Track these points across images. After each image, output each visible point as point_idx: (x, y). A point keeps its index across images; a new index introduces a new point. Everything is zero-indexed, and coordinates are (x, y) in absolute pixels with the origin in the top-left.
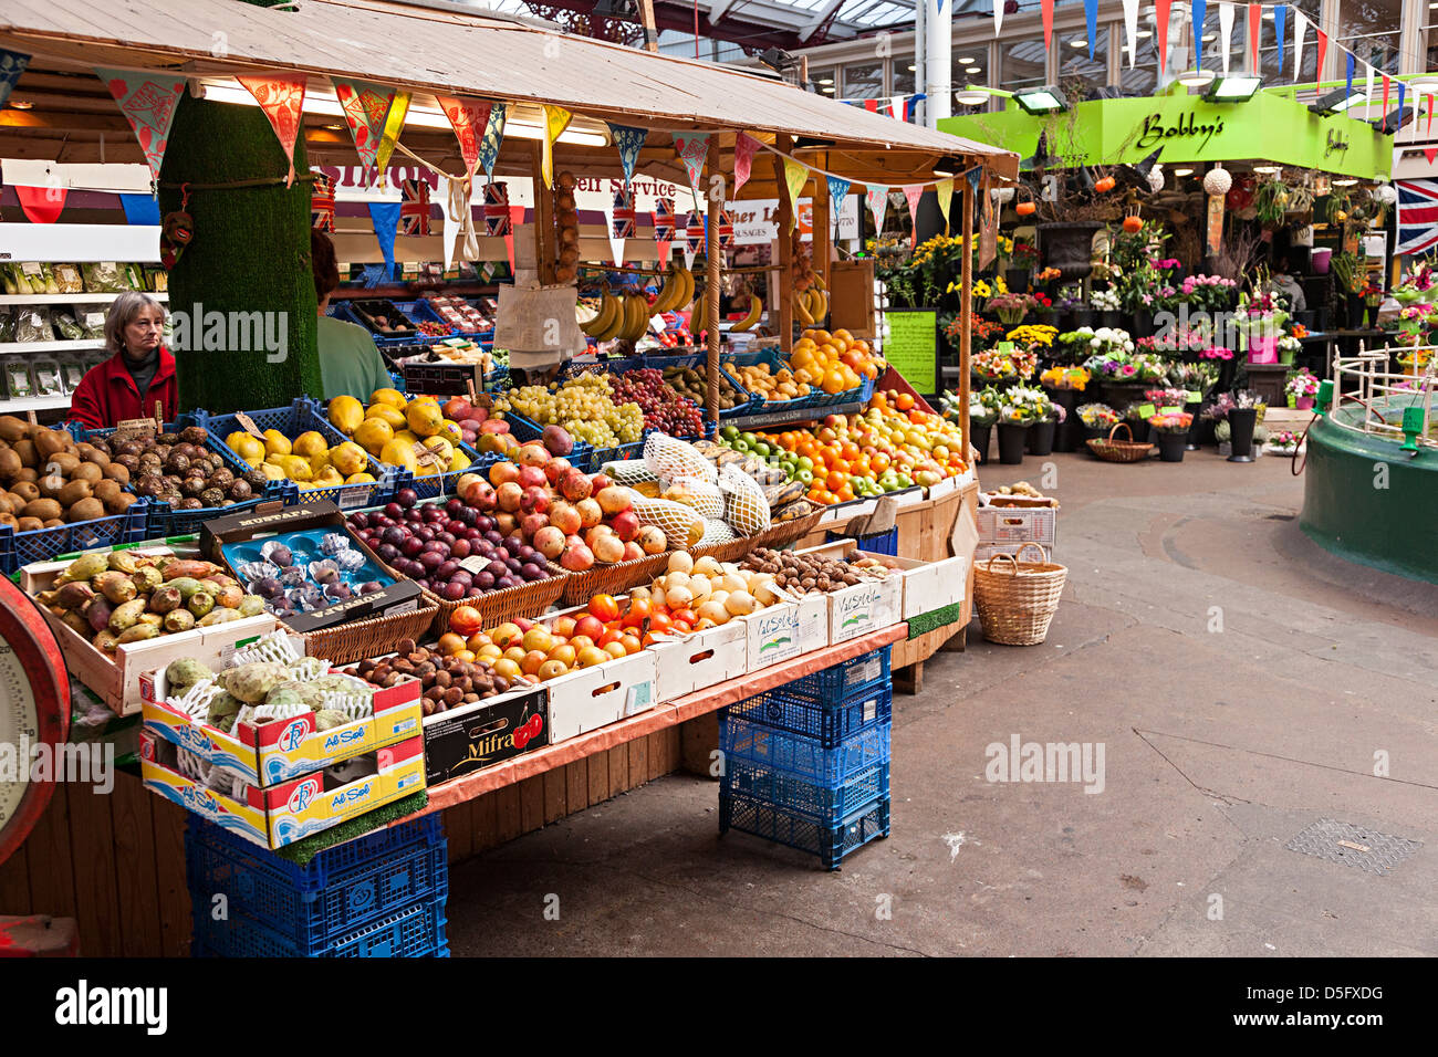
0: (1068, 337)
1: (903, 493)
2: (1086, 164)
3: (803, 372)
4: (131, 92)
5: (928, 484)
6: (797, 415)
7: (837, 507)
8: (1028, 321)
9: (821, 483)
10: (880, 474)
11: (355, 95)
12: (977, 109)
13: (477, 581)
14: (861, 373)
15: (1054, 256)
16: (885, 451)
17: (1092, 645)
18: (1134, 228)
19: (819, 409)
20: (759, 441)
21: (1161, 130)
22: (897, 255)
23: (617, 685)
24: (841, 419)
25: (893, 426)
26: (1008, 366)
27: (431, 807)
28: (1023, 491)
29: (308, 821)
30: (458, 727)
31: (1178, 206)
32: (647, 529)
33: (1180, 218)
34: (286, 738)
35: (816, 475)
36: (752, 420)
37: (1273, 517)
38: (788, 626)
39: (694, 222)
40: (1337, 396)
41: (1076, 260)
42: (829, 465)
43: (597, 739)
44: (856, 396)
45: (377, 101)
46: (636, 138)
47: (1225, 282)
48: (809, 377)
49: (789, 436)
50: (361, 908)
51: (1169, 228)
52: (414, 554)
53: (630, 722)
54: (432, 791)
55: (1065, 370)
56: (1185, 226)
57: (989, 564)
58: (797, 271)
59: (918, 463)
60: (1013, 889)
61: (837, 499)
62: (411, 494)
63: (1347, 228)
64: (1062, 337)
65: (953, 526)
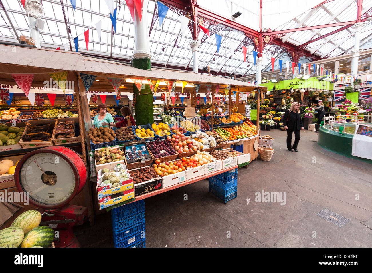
0: (278, 113)
1: (245, 138)
2: (281, 89)
3: (231, 119)
4: (113, 81)
5: (250, 137)
6: (230, 125)
7: (233, 140)
8: (271, 111)
9: (231, 136)
10: (242, 135)
11: (151, 80)
12: (265, 83)
13: (162, 155)
14: (241, 119)
15: (276, 102)
16: (243, 131)
17: (278, 162)
18: (288, 98)
19: (233, 125)
20: (223, 129)
21: (293, 84)
22: (252, 102)
23: (177, 178)
24: (237, 126)
25: (246, 127)
26: (268, 117)
27: (136, 200)
28: (268, 137)
29: (108, 204)
30: (143, 186)
31: (296, 95)
32: (194, 147)
33: (296, 96)
34: (103, 190)
35: (231, 135)
36: (222, 126)
37: (312, 141)
38: (214, 166)
39: (223, 98)
40: (325, 123)
41: (280, 102)
42: (233, 133)
43: (172, 187)
44: (240, 123)
45: (154, 81)
46: (199, 86)
47: (304, 105)
48: (232, 120)
49: (228, 129)
50: (126, 215)
51: (294, 98)
52: (154, 149)
53: (180, 184)
54: (136, 197)
55: (277, 118)
56: (297, 97)
57: (261, 148)
58: (232, 105)
59: (248, 133)
60: (257, 215)
61: (233, 139)
62: (159, 139)
63: (325, 97)
64: (277, 113)
65: (254, 143)
